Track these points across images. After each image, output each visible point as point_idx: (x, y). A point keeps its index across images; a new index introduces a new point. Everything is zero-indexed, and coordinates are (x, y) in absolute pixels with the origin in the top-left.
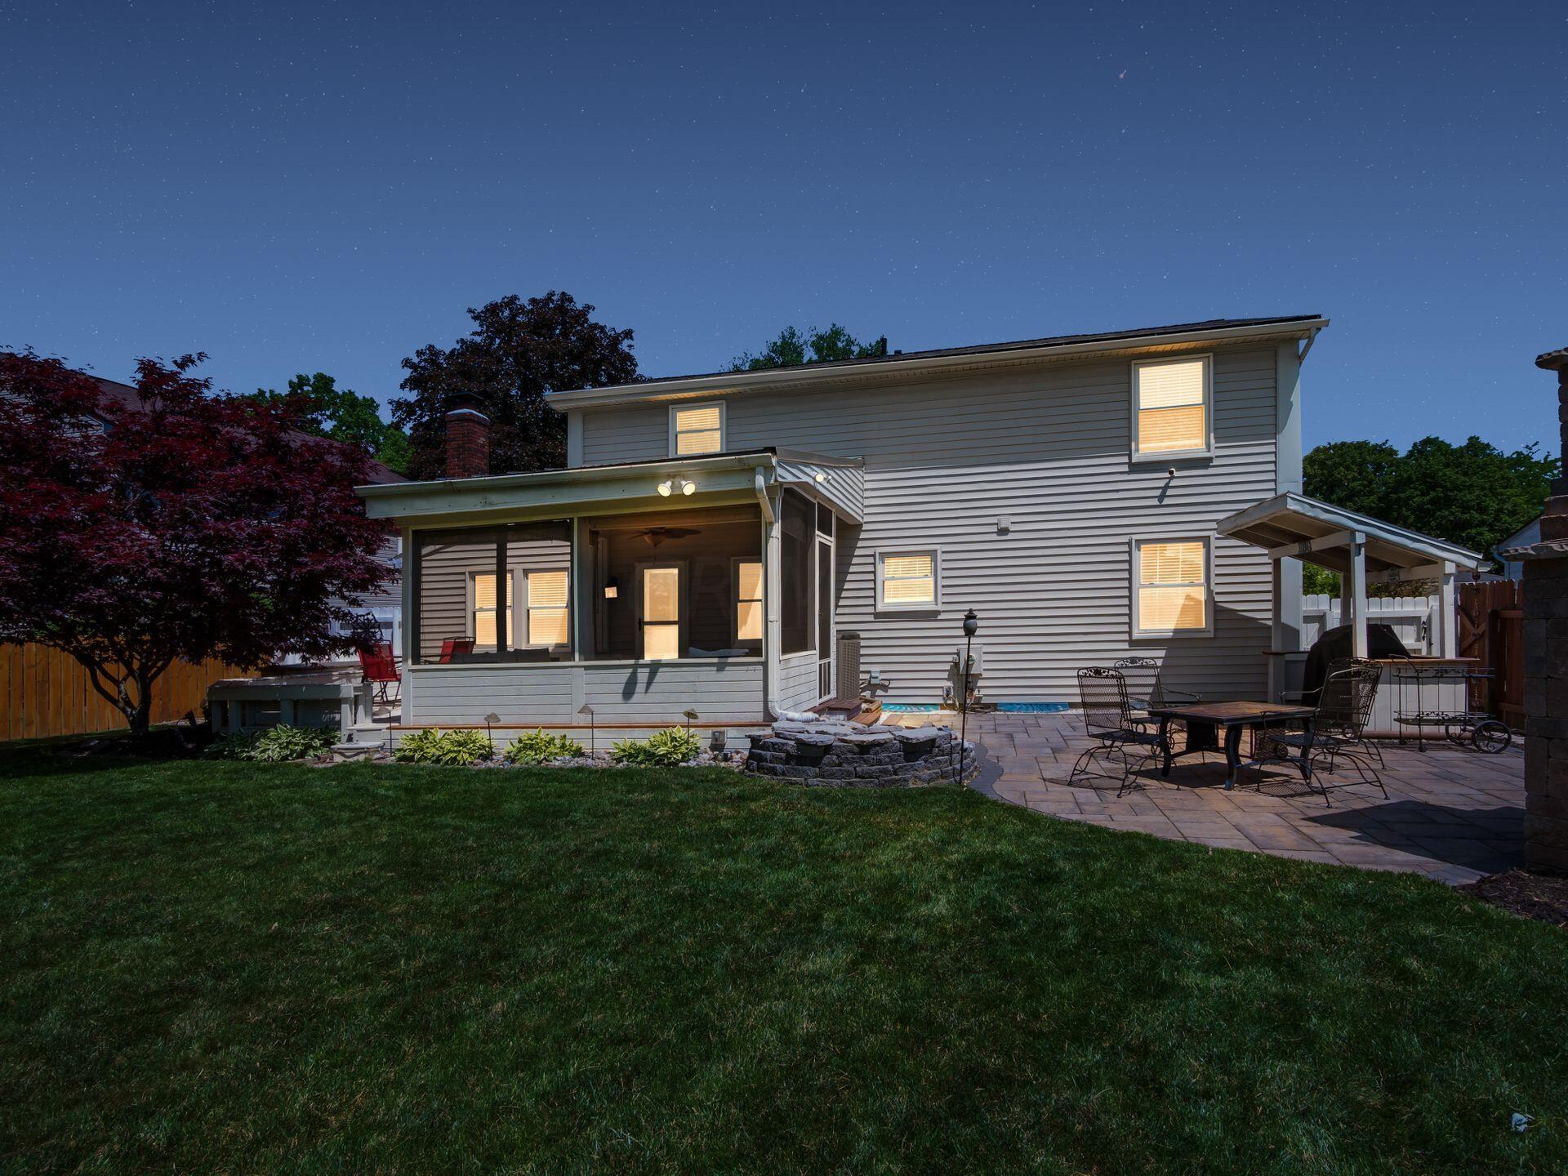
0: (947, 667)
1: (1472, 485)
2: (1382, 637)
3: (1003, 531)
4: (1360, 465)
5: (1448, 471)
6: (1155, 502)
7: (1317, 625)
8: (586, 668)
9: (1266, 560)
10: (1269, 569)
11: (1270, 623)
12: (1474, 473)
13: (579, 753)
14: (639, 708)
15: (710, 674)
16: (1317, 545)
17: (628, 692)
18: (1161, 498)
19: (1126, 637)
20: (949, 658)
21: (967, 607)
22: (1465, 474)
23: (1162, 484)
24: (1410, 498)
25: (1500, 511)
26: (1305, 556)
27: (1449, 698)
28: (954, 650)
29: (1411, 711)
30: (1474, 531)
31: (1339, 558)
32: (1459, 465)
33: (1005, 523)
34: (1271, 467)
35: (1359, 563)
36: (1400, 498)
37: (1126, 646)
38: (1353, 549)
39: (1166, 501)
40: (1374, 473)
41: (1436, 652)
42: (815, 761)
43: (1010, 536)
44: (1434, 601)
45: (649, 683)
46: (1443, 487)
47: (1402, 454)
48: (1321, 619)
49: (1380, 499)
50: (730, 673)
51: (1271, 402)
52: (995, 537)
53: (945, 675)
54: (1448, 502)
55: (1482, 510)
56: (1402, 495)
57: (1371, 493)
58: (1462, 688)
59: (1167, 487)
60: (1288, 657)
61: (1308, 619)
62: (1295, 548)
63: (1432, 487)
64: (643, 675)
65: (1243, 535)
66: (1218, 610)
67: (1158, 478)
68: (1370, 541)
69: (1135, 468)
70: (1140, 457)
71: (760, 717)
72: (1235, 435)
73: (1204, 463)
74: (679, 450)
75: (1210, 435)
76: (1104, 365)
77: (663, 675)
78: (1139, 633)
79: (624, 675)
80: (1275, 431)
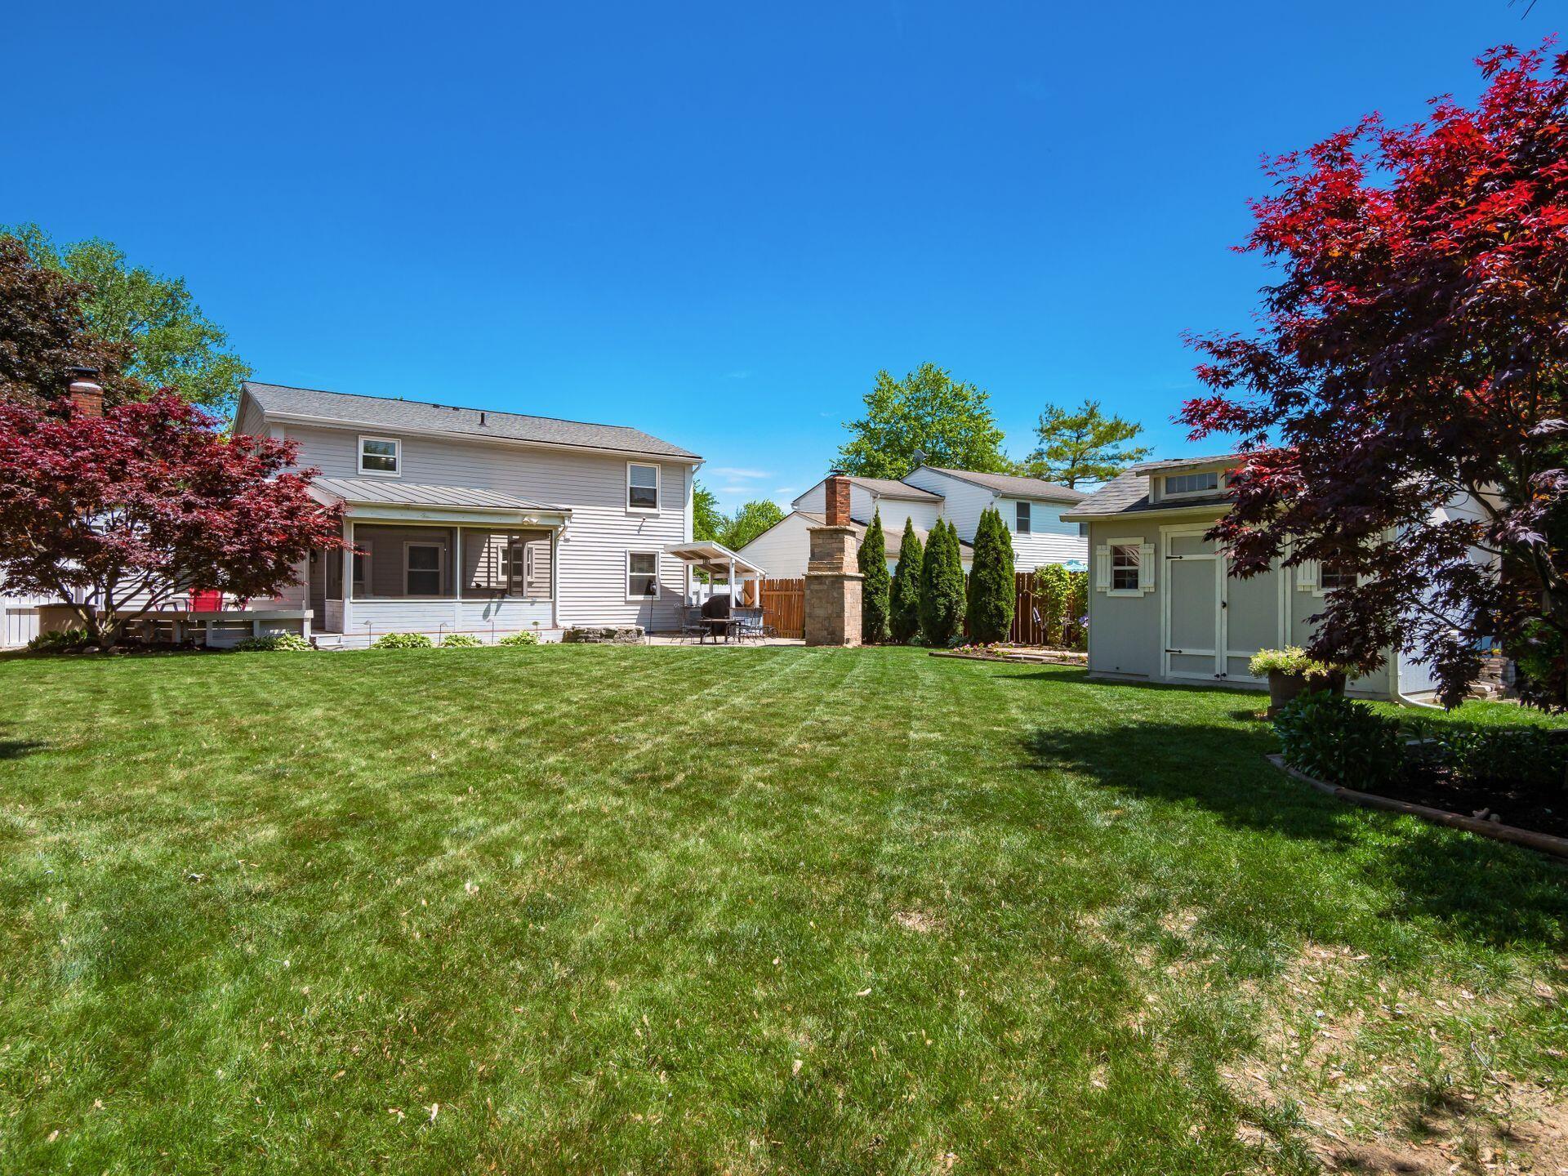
3: (567, 540)
6: (637, 532)
7: (696, 596)
8: (463, 603)
9: (683, 565)
10: (685, 569)
11: (682, 595)
13: (481, 642)
14: (496, 623)
16: (713, 561)
17: (486, 615)
18: (639, 530)
19: (624, 599)
23: (639, 524)
33: (568, 536)
34: (682, 521)
37: (624, 604)
38: (730, 565)
39: (641, 533)
42: (611, 636)
43: (570, 543)
45: (497, 611)
48: (697, 593)
50: (536, 606)
51: (681, 492)
52: (563, 543)
59: (641, 526)
60: (692, 609)
62: (698, 561)
64: (493, 607)
65: (678, 554)
66: (662, 587)
67: (638, 521)
68: (737, 562)
69: (628, 514)
70: (630, 510)
71: (550, 626)
72: (668, 505)
73: (656, 516)
74: (365, 467)
75: (659, 504)
76: (614, 460)
77: (504, 607)
78: (630, 598)
79: (484, 607)
80: (683, 505)
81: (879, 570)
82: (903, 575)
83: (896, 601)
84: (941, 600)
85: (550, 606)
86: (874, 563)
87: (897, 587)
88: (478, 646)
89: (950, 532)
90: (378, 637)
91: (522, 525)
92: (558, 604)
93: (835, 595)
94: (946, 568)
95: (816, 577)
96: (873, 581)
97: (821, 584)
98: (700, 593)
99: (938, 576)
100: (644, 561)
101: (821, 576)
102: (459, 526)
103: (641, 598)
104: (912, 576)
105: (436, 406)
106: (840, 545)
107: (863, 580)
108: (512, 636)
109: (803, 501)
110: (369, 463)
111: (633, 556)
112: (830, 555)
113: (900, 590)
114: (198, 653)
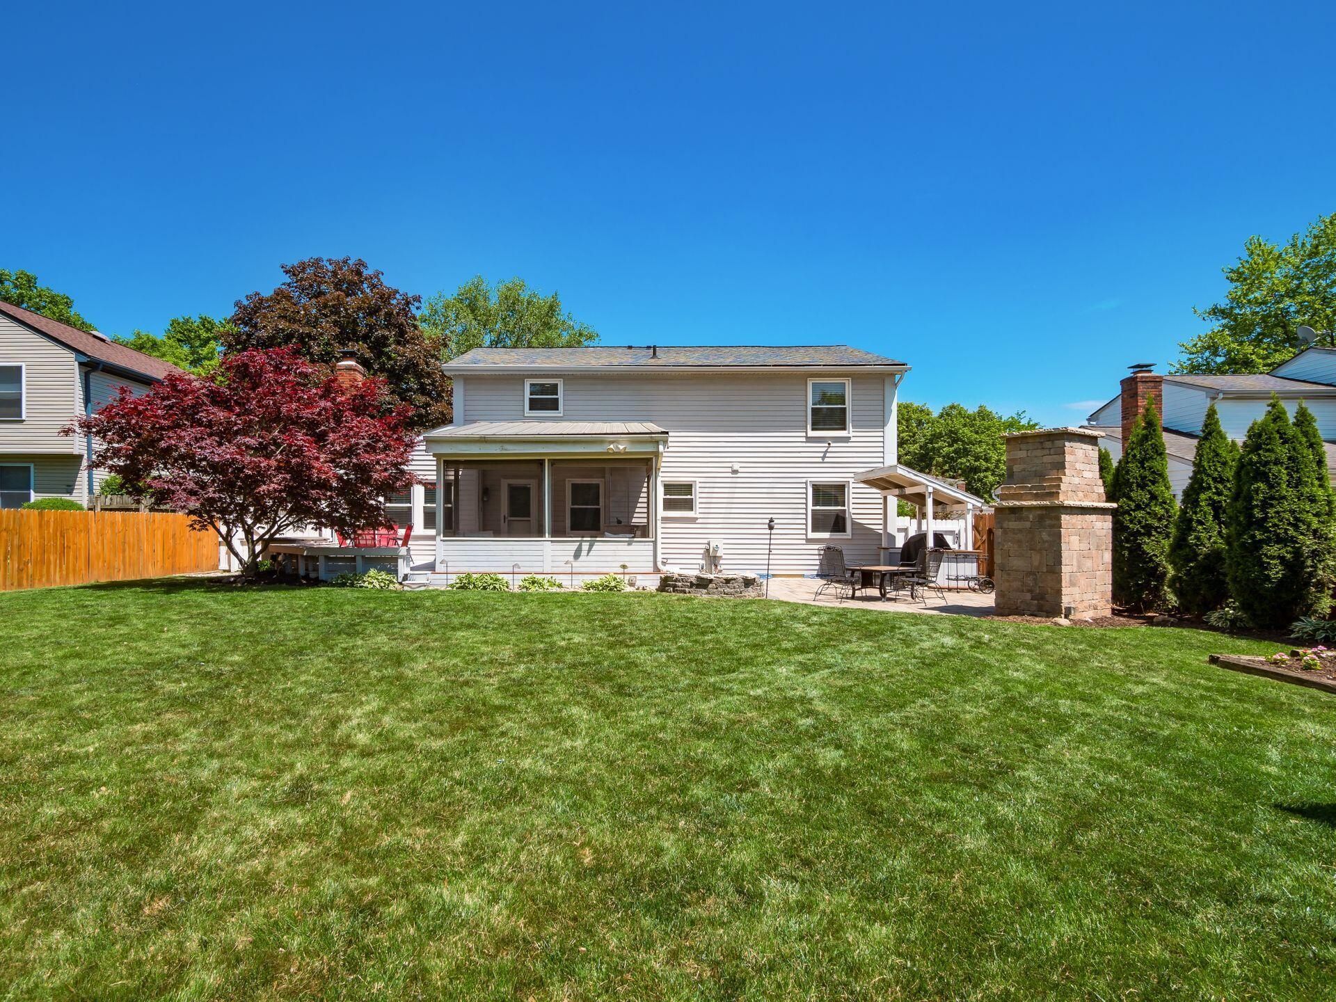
0: (702, 551)
1: (980, 442)
2: (939, 538)
3: (735, 472)
4: (907, 421)
5: (966, 430)
6: (820, 460)
7: (903, 534)
8: (552, 541)
9: (879, 496)
10: (881, 501)
11: (881, 532)
12: (983, 433)
13: (560, 586)
14: (584, 564)
15: (624, 547)
16: (909, 491)
17: (577, 555)
18: (824, 457)
19: (804, 537)
20: (703, 546)
21: (770, 516)
22: (977, 433)
23: (824, 449)
24: (942, 448)
25: (999, 461)
26: (902, 496)
27: (970, 569)
28: (706, 541)
29: (953, 574)
30: (982, 475)
31: (920, 498)
32: (972, 426)
33: (736, 467)
34: (881, 444)
35: (930, 502)
36: (934, 448)
37: (804, 542)
38: (927, 495)
39: (826, 460)
40: (917, 427)
41: (963, 548)
43: (739, 475)
44: (962, 522)
45: (589, 551)
46: (962, 441)
47: (935, 414)
48: (905, 530)
49: (921, 447)
50: (635, 546)
51: (881, 408)
52: (730, 475)
53: (701, 556)
54: (966, 452)
55: (987, 460)
56: (936, 445)
57: (915, 442)
58: (975, 565)
59: (826, 452)
60: (891, 550)
61: (899, 530)
62: (897, 491)
63: (955, 441)
64: (585, 546)
65: (871, 483)
66: (854, 523)
67: (822, 447)
68: (936, 491)
69: (809, 439)
70: (811, 434)
71: (651, 570)
72: (860, 425)
73: (847, 439)
74: (531, 409)
75: (849, 425)
76: (793, 378)
77: (597, 547)
78: (811, 535)
79: (574, 546)
80: (883, 424)
81: (1153, 497)
82: (1195, 503)
83: (1181, 550)
84: (1274, 550)
85: (651, 547)
86: (1142, 486)
87: (1186, 525)
88: (555, 589)
89: (1298, 424)
90: (454, 576)
91: (607, 453)
92: (659, 546)
93: (1045, 536)
94: (1284, 489)
95: (1014, 510)
96: (1140, 514)
97: (1020, 519)
98: (901, 528)
99: (1265, 505)
100: (828, 494)
101: (1021, 508)
102: (546, 458)
103: (826, 535)
104: (1216, 507)
105: (630, 347)
106: (1057, 458)
107: (1114, 513)
108: (597, 580)
109: (1102, 415)
110: (534, 405)
111: (816, 488)
112: (1041, 476)
113: (1190, 529)
114: (301, 586)
